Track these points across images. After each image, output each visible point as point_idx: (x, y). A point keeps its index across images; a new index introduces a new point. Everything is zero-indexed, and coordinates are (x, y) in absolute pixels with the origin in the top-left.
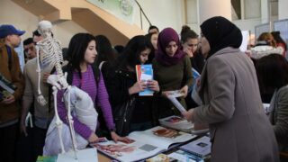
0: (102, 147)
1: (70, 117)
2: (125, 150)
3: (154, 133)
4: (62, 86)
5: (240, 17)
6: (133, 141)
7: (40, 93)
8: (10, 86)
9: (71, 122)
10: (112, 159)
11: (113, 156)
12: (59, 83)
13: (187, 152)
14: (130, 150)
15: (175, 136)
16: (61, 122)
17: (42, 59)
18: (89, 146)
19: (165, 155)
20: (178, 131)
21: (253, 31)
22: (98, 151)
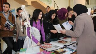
0: (41, 46)
1: (31, 36)
2: (49, 47)
3: (58, 42)
4: (29, 26)
5: (88, 4)
6: (51, 44)
7: (21, 28)
8: (12, 24)
9: (31, 37)
10: (44, 50)
11: (44, 49)
12: (28, 25)
13: (69, 48)
14: (50, 47)
15: (65, 43)
16: (28, 37)
17: (22, 17)
18: (37, 46)
19: (61, 49)
20: (66, 42)
21: (93, 8)
22: (40, 47)
